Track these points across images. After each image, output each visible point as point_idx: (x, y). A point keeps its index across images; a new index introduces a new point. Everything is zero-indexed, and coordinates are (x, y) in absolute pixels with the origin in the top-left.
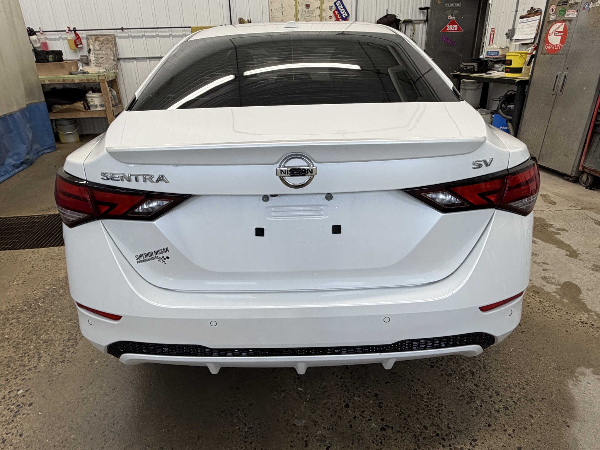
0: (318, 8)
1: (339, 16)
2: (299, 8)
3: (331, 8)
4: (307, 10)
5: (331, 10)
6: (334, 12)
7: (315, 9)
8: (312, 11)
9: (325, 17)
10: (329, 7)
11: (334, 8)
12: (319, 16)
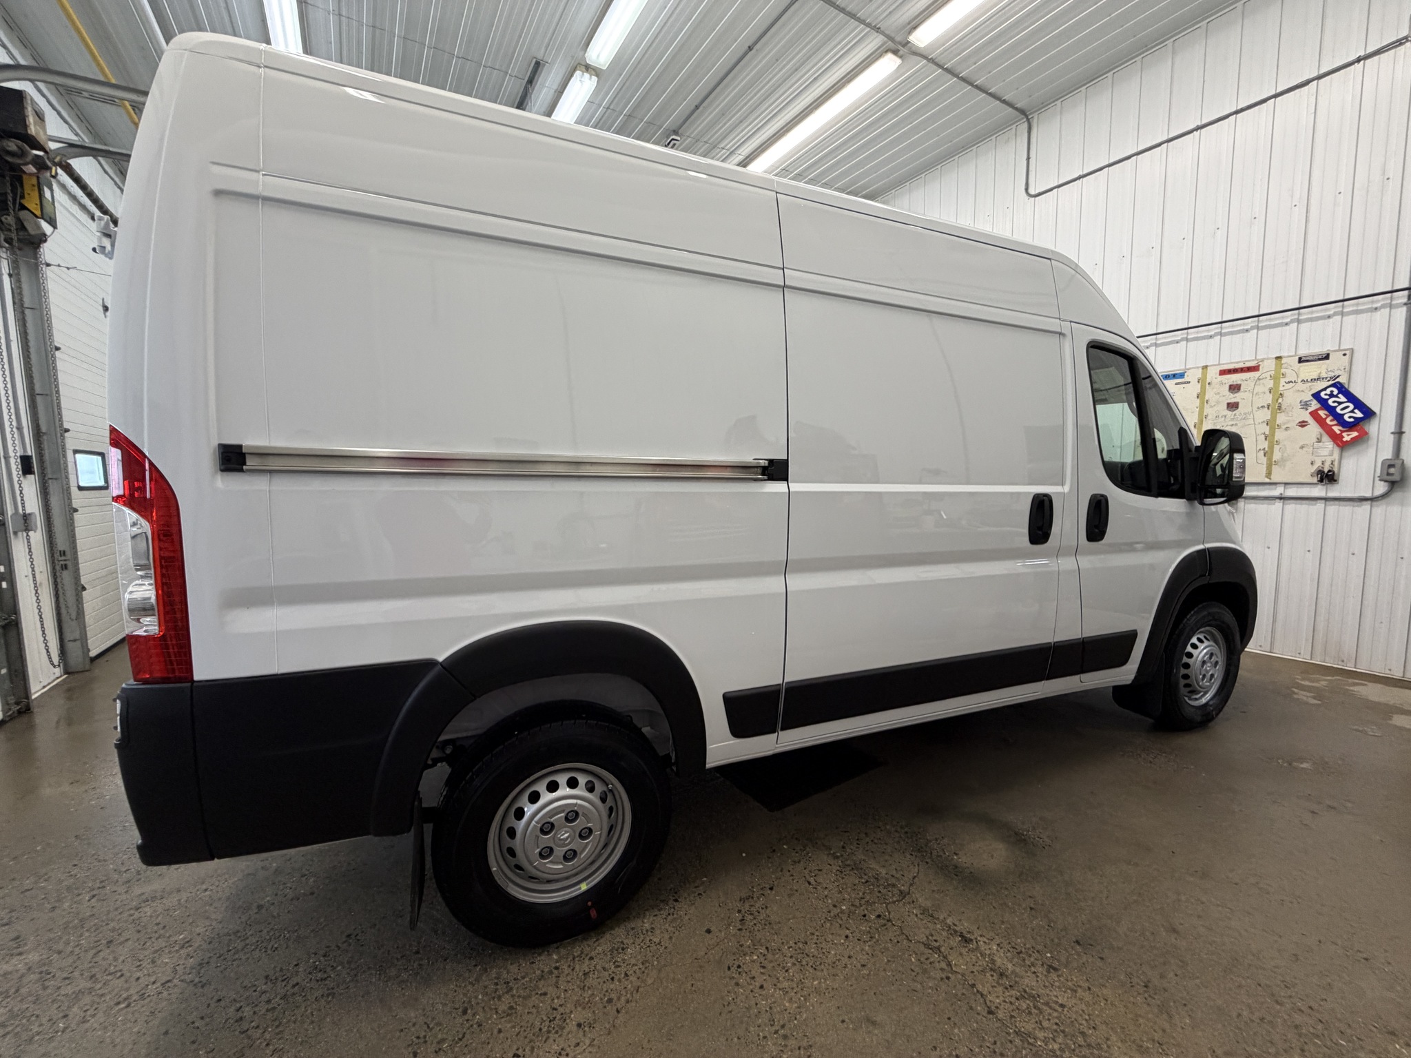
0: (1263, 407)
1: (1331, 421)
2: (1207, 410)
3: (1305, 405)
4: (1229, 413)
5: (1307, 409)
6: (1314, 414)
7: (1255, 409)
8: (1245, 414)
9: (1284, 424)
10: (1301, 402)
11: (1315, 405)
12: (1265, 424)
